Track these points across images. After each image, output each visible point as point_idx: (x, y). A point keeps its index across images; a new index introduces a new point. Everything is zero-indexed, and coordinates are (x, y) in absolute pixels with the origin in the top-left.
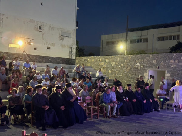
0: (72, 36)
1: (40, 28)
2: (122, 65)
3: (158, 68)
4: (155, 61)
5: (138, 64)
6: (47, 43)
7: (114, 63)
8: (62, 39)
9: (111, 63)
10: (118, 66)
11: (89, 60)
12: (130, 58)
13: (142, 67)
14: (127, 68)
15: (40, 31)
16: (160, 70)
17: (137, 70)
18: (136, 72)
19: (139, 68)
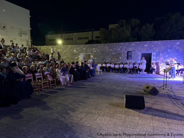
0: (28, 34)
1: (4, 27)
2: (65, 51)
3: (87, 53)
4: (84, 49)
5: (75, 51)
6: (10, 38)
7: (60, 50)
8: (21, 36)
9: (58, 50)
10: (63, 52)
11: (42, 48)
12: (70, 47)
13: (77, 52)
14: (68, 53)
15: (4, 30)
16: (88, 53)
17: (75, 54)
18: (74, 55)
19: (76, 53)
